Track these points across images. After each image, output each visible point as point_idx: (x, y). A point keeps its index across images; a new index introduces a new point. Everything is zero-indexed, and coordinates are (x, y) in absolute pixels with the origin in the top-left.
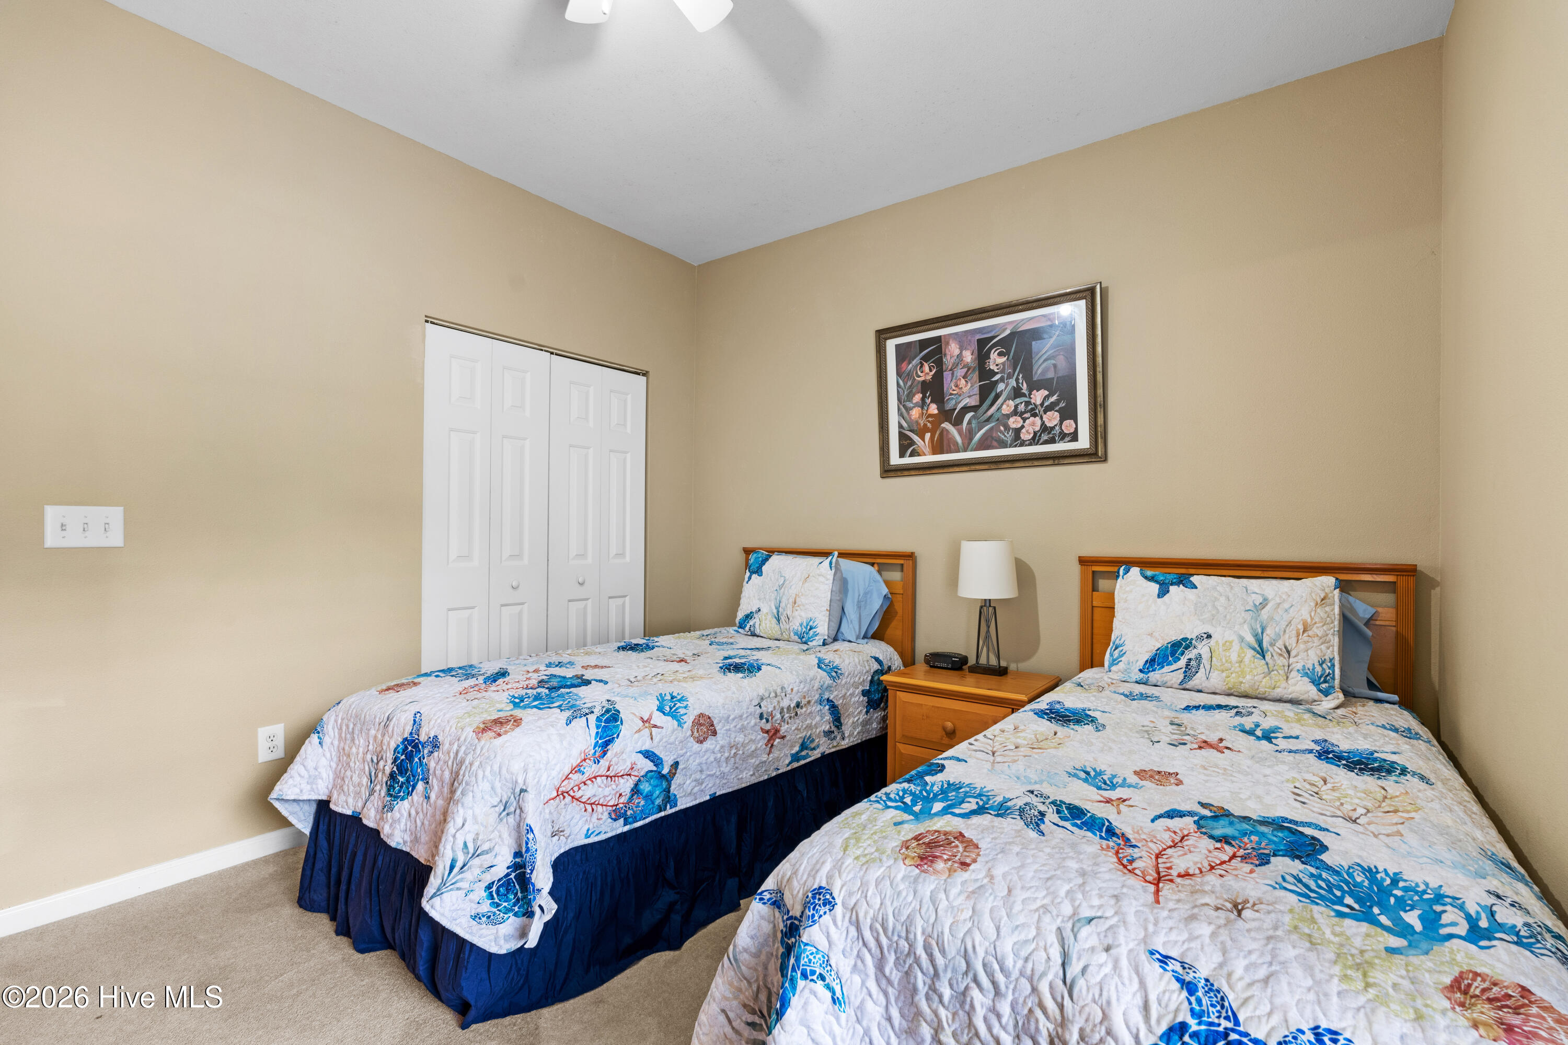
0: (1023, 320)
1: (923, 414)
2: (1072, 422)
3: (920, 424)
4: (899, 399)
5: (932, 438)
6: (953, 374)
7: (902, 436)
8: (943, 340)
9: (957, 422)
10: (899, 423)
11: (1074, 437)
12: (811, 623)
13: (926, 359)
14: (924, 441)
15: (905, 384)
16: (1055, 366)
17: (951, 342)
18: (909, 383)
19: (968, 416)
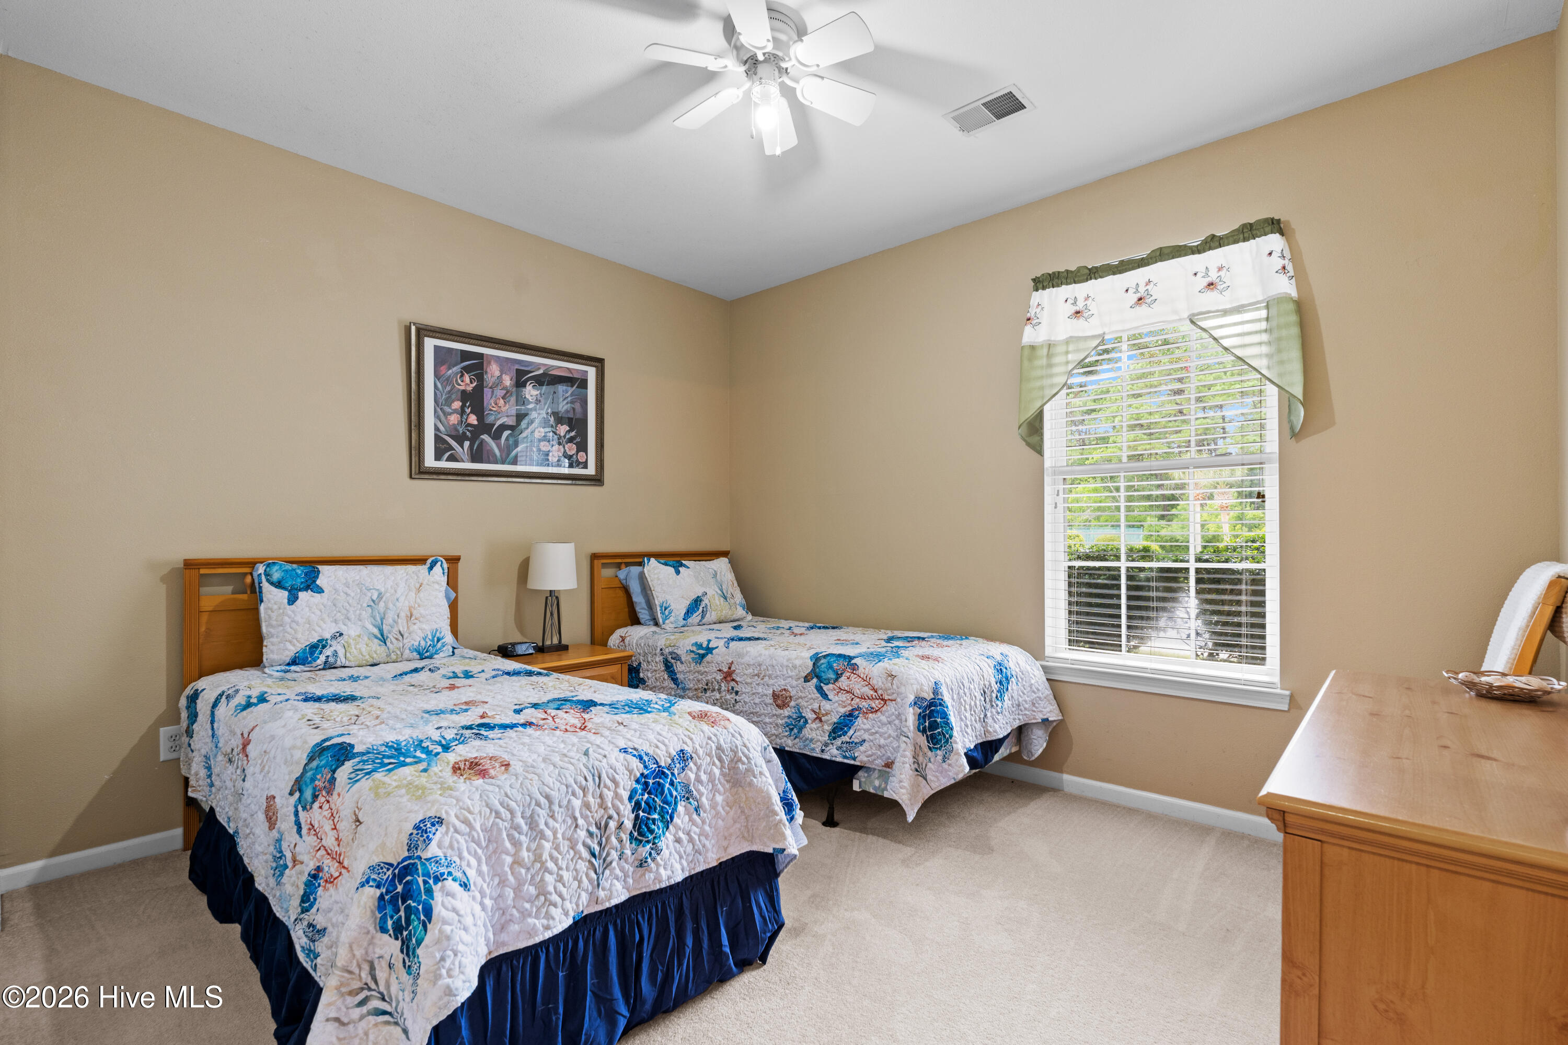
0: (553, 366)
1: (462, 422)
2: (584, 454)
3: (459, 431)
4: (436, 401)
5: (471, 447)
6: (493, 392)
7: (438, 439)
8: (485, 358)
9: (496, 437)
10: (435, 425)
11: (585, 466)
12: (438, 635)
13: (467, 369)
14: (462, 447)
15: (444, 387)
16: (574, 409)
17: (492, 363)
18: (448, 388)
19: (506, 433)
